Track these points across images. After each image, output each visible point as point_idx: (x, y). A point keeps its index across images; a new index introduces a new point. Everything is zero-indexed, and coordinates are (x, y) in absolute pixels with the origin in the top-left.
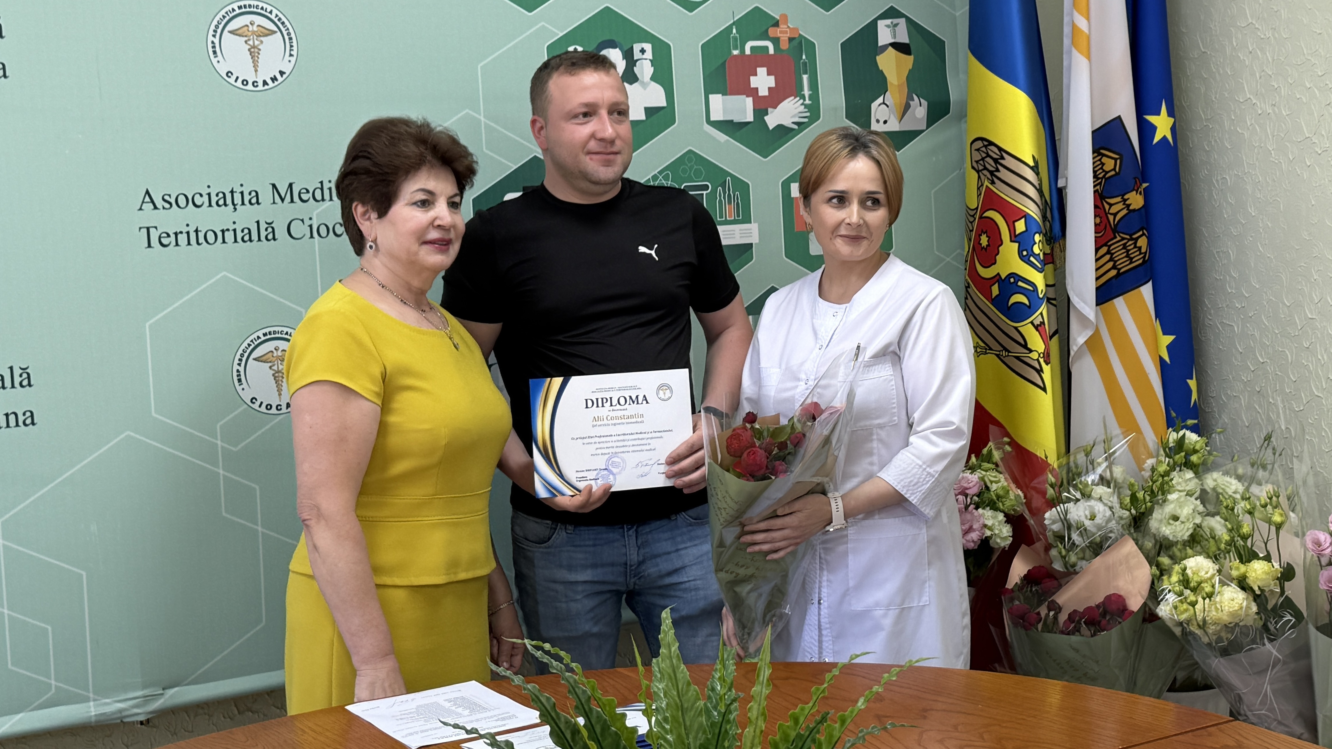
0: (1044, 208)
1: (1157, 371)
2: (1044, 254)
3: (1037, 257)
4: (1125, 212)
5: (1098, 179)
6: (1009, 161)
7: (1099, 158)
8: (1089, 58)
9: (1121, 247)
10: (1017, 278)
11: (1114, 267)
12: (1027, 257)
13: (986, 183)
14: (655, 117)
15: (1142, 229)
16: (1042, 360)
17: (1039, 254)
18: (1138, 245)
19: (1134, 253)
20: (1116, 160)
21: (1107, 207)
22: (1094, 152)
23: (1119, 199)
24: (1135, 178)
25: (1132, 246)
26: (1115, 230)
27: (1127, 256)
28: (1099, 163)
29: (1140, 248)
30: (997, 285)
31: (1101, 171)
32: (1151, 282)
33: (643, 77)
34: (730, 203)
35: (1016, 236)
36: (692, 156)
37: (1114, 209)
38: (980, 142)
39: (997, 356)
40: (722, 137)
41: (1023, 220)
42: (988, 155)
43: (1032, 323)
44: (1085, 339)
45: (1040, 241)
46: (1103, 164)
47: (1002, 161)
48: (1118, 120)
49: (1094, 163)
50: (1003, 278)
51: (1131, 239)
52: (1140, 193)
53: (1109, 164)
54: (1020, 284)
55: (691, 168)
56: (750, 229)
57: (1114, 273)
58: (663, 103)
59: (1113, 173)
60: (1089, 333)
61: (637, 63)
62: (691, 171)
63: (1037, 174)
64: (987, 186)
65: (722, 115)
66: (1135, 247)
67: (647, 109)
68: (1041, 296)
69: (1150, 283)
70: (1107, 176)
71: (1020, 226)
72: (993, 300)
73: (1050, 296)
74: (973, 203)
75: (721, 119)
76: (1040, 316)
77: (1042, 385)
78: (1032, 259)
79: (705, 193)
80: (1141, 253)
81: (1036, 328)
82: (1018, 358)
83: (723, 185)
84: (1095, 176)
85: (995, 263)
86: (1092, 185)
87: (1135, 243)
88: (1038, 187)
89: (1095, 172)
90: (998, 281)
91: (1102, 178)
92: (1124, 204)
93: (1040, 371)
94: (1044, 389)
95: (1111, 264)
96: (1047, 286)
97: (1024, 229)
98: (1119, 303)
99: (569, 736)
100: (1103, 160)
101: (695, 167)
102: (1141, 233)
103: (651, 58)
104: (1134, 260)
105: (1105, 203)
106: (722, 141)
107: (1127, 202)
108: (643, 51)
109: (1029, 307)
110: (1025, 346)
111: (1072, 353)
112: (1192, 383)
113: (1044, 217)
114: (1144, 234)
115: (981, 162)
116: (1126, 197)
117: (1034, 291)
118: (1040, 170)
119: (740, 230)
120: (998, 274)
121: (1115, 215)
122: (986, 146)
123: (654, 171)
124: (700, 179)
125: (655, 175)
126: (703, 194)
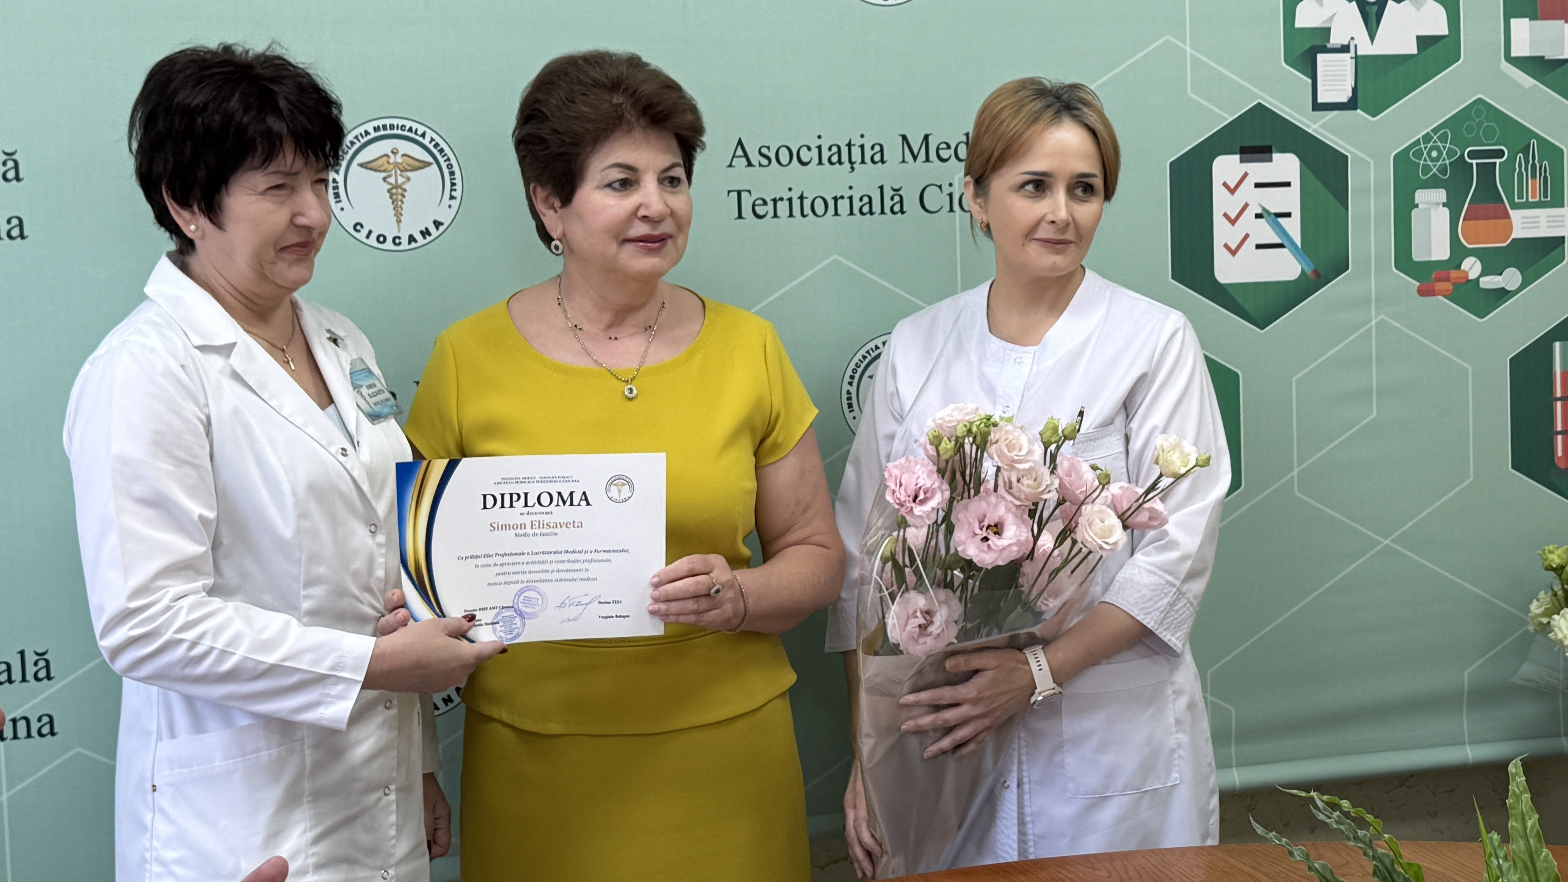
14: (1430, 51)
34: (1534, 176)
36: (1482, 107)
40: (1526, 81)
55: (1479, 125)
56: (1563, 216)
58: (1445, 31)
62: (1479, 130)
65: (1528, 49)
67: (1419, 38)
75: (1528, 54)
79: (1498, 161)
83: (1525, 150)
101: (1485, 124)
106: (1527, 86)
119: (1548, 217)
123: (1427, 128)
124: (1492, 142)
125: (1428, 134)
126: (1495, 163)
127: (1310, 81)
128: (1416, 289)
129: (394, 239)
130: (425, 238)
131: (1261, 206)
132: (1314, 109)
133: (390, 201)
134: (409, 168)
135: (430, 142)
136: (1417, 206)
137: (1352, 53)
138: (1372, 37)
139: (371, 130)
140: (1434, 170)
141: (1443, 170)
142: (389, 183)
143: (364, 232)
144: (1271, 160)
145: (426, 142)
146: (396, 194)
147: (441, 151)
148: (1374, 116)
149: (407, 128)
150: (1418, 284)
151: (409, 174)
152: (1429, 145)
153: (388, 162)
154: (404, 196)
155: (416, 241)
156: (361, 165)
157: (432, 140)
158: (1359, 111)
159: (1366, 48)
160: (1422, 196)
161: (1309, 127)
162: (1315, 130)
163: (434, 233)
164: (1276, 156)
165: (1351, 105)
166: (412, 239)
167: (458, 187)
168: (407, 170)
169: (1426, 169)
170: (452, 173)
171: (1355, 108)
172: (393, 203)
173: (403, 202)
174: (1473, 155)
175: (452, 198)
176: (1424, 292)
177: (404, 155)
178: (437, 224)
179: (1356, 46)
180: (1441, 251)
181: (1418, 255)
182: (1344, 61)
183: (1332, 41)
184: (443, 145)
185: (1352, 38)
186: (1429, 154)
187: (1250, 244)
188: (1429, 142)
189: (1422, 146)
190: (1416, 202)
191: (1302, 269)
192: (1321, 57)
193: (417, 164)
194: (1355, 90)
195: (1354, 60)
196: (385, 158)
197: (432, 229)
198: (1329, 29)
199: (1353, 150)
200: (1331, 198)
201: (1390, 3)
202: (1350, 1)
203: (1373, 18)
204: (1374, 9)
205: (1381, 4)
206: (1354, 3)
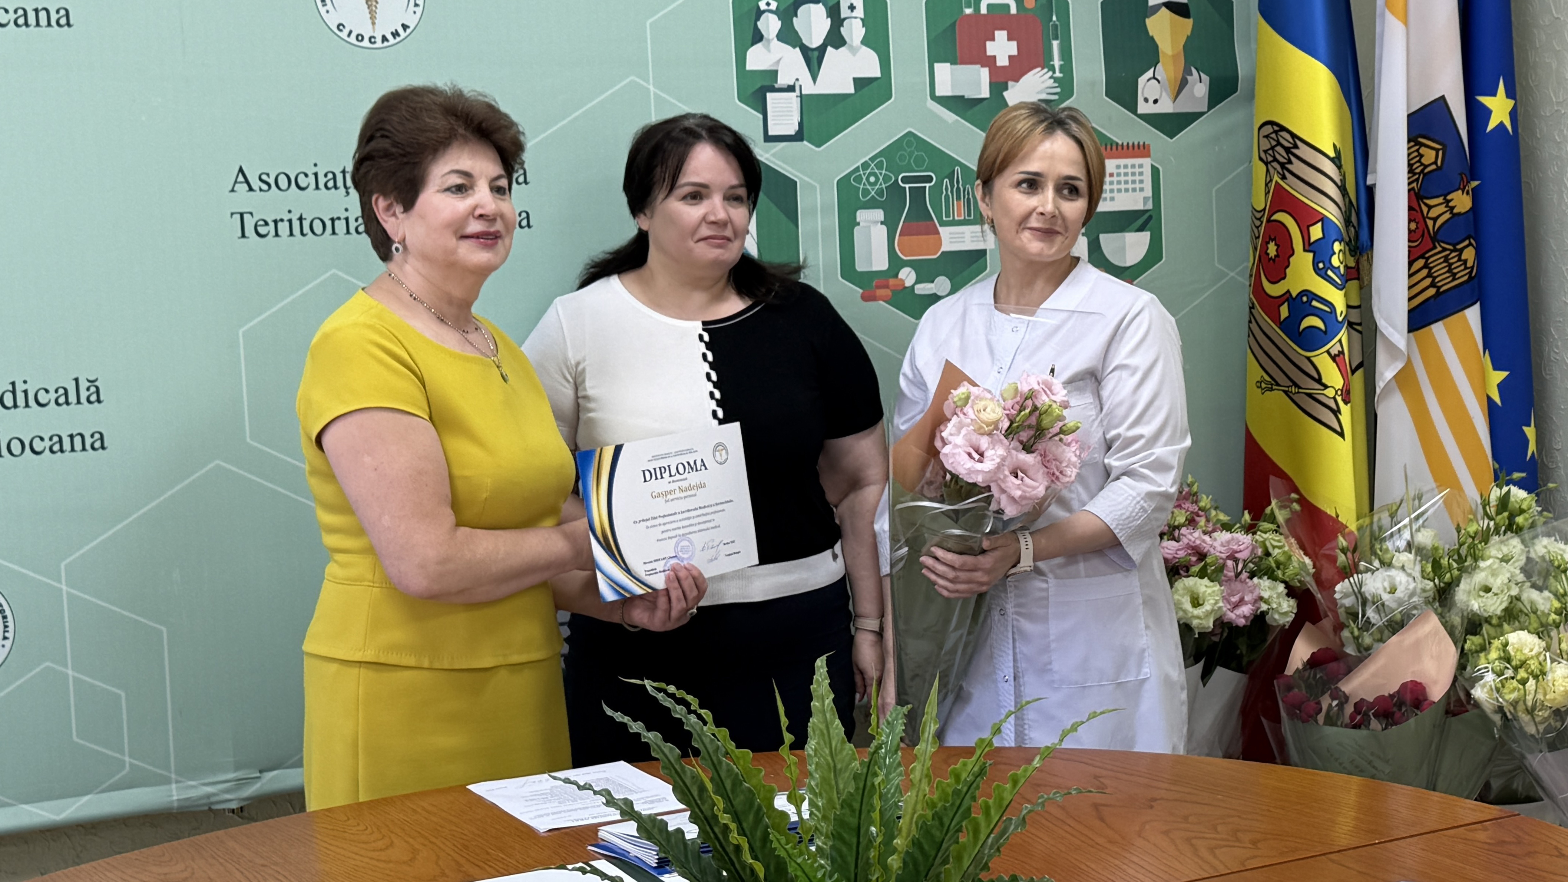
0: (1348, 211)
1: (1484, 415)
2: (1347, 267)
3: (1336, 271)
4: (1447, 216)
5: (1415, 174)
6: (1303, 151)
7: (1417, 147)
8: (1406, 23)
9: (1442, 260)
10: (1311, 296)
11: (1433, 285)
12: (1324, 271)
13: (1276, 178)
14: (866, 90)
15: (1468, 237)
16: (1339, 399)
17: (1339, 267)
18: (1463, 257)
19: (1458, 268)
20: (1437, 151)
21: (1425, 209)
22: (1409, 141)
23: (1441, 200)
24: (1461, 174)
25: (1456, 259)
26: (1435, 239)
27: (1449, 271)
28: (1416, 154)
29: (1465, 261)
30: (1286, 304)
31: (1418, 164)
32: (1478, 304)
33: (852, 40)
34: (959, 199)
35: (1310, 244)
36: (912, 139)
37: (1433, 213)
38: (1269, 127)
39: (1286, 392)
40: (948, 116)
41: (1319, 225)
42: (1279, 144)
43: (1328, 352)
44: (1395, 373)
45: (1340, 251)
46: (1421, 156)
47: (1295, 151)
48: (1442, 101)
49: (1409, 155)
50: (1294, 295)
51: (1455, 250)
52: (1468, 193)
53: (1429, 156)
54: (1315, 303)
55: (910, 154)
57: (1432, 291)
58: (877, 73)
59: (1434, 167)
60: (1399, 365)
61: (845, 23)
62: (910, 159)
63: (1339, 167)
64: (1276, 182)
65: (950, 90)
66: (1459, 260)
67: (855, 79)
68: (1340, 319)
69: (1477, 306)
70: (1426, 171)
71: (1316, 232)
72: (1281, 323)
73: (1352, 320)
74: (1260, 201)
75: (950, 94)
76: (1338, 344)
77: (1339, 430)
78: (1330, 273)
79: (927, 185)
80: (1466, 268)
81: (1334, 358)
82: (1310, 395)
83: (951, 176)
84: (1411, 171)
85: (1284, 278)
86: (1406, 182)
87: (1460, 255)
88: (1339, 184)
89: (1410, 165)
90: (1287, 300)
91: (1419, 174)
92: (1446, 206)
93: (1336, 412)
94: (1341, 434)
95: (1428, 281)
96: (1349, 307)
97: (1320, 235)
98: (1438, 330)
99: (695, 793)
100: (1421, 151)
101: (915, 153)
102: (1467, 242)
103: (862, 16)
104: (1457, 276)
105: (1423, 206)
106: (949, 120)
107: (1451, 204)
108: (852, 7)
109: (1325, 332)
110: (1319, 381)
111: (1378, 391)
112: (1530, 432)
113: (1347, 221)
114: (1470, 244)
115: (1271, 152)
116: (1449, 197)
117: (1331, 313)
118: (1343, 163)
119: (971, 233)
120: (1288, 291)
121: (1435, 220)
122: (1276, 132)
123: (865, 157)
124: (922, 169)
125: (866, 162)
126: (925, 187)
127: (761, 116)
128: (860, 295)
132: (767, 140)
136: (858, 224)
137: (798, 92)
138: (814, 79)
140: (873, 193)
141: (880, 193)
148: (819, 146)
150: (861, 291)
152: (868, 172)
158: (805, 142)
159: (809, 88)
160: (862, 216)
162: (767, 159)
165: (798, 137)
169: (866, 192)
171: (802, 140)
174: (906, 180)
176: (867, 298)
179: (801, 86)
180: (880, 263)
181: (860, 267)
182: (791, 99)
183: (779, 82)
185: (797, 80)
186: (867, 179)
188: (867, 169)
189: (861, 173)
190: (858, 221)
192: (770, 96)
194: (801, 124)
195: (799, 99)
198: (776, 72)
199: (801, 176)
200: (783, 217)
201: (829, 49)
202: (794, 47)
203: (815, 62)
204: (816, 54)
205: (822, 50)
206: (798, 49)
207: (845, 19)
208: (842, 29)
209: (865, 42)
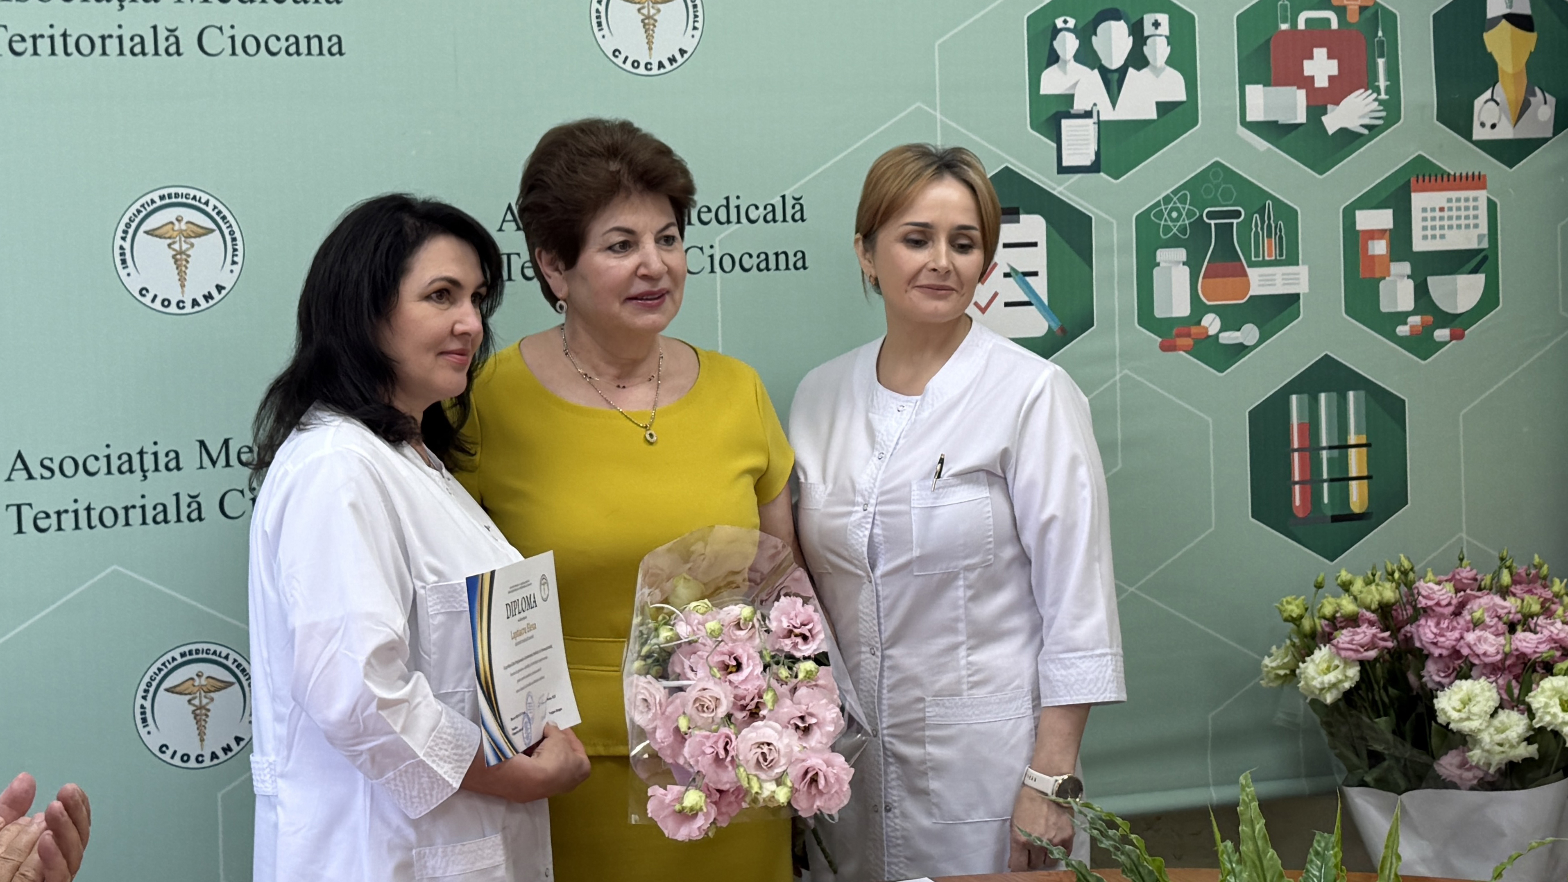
14: (1170, 115)
33: (1155, 59)
34: (1270, 236)
36: (1219, 169)
40: (1262, 145)
55: (1217, 186)
56: (1297, 274)
58: (1182, 97)
61: (1149, 41)
62: (1217, 191)
65: (1263, 114)
67: (1158, 104)
75: (1263, 119)
79: (1235, 221)
83: (1261, 211)
101: (1223, 185)
103: (1168, 33)
106: (1261, 150)
108: (1156, 24)
119: (1284, 274)
123: (1167, 190)
124: (1231, 202)
125: (1168, 196)
126: (1232, 223)
127: (1055, 145)
128: (1158, 344)
129: (178, 304)
130: (207, 302)
131: (1009, 265)
132: (1059, 173)
133: (175, 266)
134: (193, 235)
135: (213, 210)
136: (1158, 264)
137: (1095, 119)
138: (1114, 103)
139: (157, 199)
140: (1175, 230)
141: (1183, 230)
142: (174, 250)
143: (150, 296)
144: (1018, 221)
145: (209, 209)
146: (180, 260)
147: (224, 218)
148: (1117, 178)
149: (191, 196)
150: (1160, 340)
151: (193, 240)
152: (1170, 206)
153: (173, 229)
154: (187, 262)
155: (199, 305)
156: (147, 232)
157: (215, 207)
158: (1102, 174)
159: (1108, 114)
160: (1163, 255)
161: (1054, 189)
162: (1060, 193)
163: (217, 296)
164: (1023, 217)
165: (1094, 168)
166: (195, 303)
167: (240, 253)
168: (191, 237)
169: (1167, 229)
170: (234, 239)
171: (1098, 171)
172: (177, 268)
173: (186, 268)
174: (1211, 215)
175: (234, 263)
176: (1167, 347)
177: (188, 222)
178: (220, 288)
179: (1098, 112)
180: (1181, 308)
181: (1159, 313)
182: (1088, 125)
183: (1075, 107)
184: (225, 212)
185: (1095, 105)
186: (1169, 214)
187: (999, 302)
188: (1169, 204)
189: (1163, 207)
190: (1158, 260)
191: (1049, 327)
192: (1065, 123)
193: (201, 231)
194: (1098, 154)
195: (1096, 126)
196: (170, 226)
197: (214, 293)
198: (1072, 96)
199: (1096, 210)
200: (1077, 259)
201: (1131, 70)
202: (1093, 69)
203: (1114, 85)
204: (1116, 76)
205: (1122, 72)
206: (1096, 71)
207: (1148, 37)
208: (1145, 48)
209: (1170, 62)
